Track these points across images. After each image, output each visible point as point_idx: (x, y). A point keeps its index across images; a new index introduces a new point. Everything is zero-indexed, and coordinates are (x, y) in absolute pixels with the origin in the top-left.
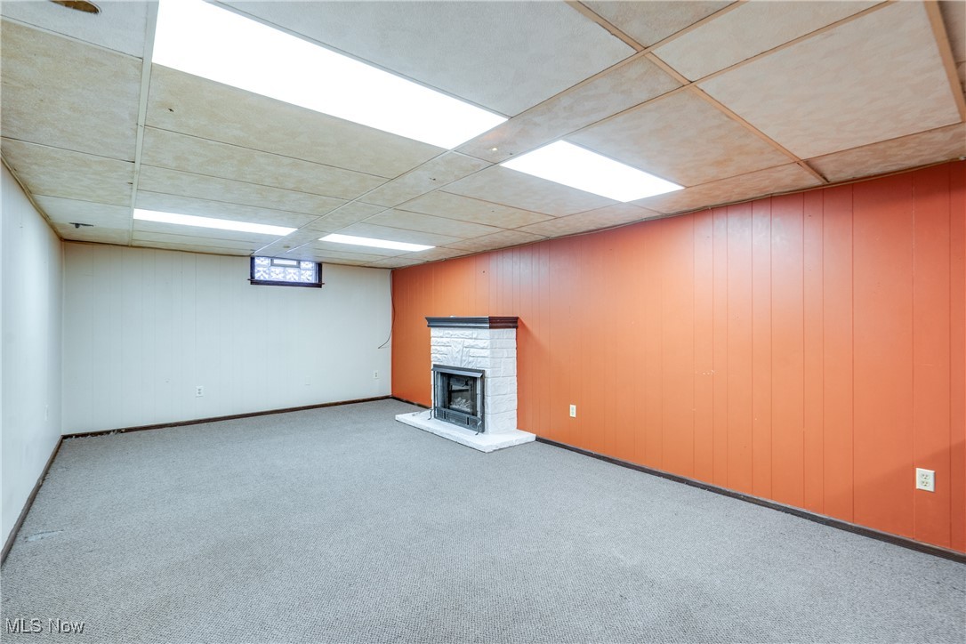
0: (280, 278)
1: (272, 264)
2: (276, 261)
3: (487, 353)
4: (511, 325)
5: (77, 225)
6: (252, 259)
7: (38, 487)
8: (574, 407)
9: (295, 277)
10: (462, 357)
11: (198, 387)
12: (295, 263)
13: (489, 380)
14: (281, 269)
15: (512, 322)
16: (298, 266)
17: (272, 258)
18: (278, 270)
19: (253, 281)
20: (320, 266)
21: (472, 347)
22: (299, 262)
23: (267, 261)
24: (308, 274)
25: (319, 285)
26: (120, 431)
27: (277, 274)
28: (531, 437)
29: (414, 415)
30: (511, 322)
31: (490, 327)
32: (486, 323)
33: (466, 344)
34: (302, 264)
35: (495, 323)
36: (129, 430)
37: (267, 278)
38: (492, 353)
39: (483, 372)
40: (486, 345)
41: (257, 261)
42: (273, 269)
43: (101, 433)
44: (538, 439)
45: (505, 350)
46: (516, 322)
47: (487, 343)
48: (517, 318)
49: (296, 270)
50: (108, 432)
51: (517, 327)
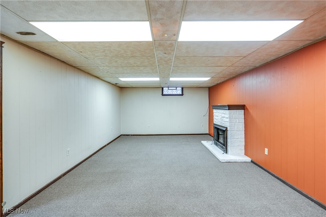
0: (171, 93)
1: (168, 89)
2: (170, 88)
3: (228, 120)
4: (241, 108)
5: (116, 84)
6: (163, 88)
7: (105, 146)
8: (267, 149)
9: (175, 92)
10: (221, 121)
11: (149, 125)
12: (175, 88)
13: (229, 131)
14: (171, 91)
15: (242, 107)
16: (176, 89)
17: (168, 87)
18: (170, 91)
19: (163, 95)
20: (182, 88)
21: (224, 117)
22: (176, 88)
23: (167, 88)
24: (179, 92)
25: (182, 95)
26: (131, 135)
27: (170, 92)
28: (248, 159)
29: (207, 142)
30: (240, 107)
31: (229, 109)
32: (226, 107)
33: (222, 116)
34: (177, 88)
35: (231, 107)
36: (133, 135)
37: (167, 93)
38: (230, 120)
39: (227, 128)
40: (227, 117)
41: (164, 89)
42: (169, 91)
43: (128, 135)
44: (252, 162)
45: (237, 119)
46: (244, 107)
47: (227, 116)
48: (244, 105)
49: (176, 91)
50: (129, 135)
51: (244, 109)
